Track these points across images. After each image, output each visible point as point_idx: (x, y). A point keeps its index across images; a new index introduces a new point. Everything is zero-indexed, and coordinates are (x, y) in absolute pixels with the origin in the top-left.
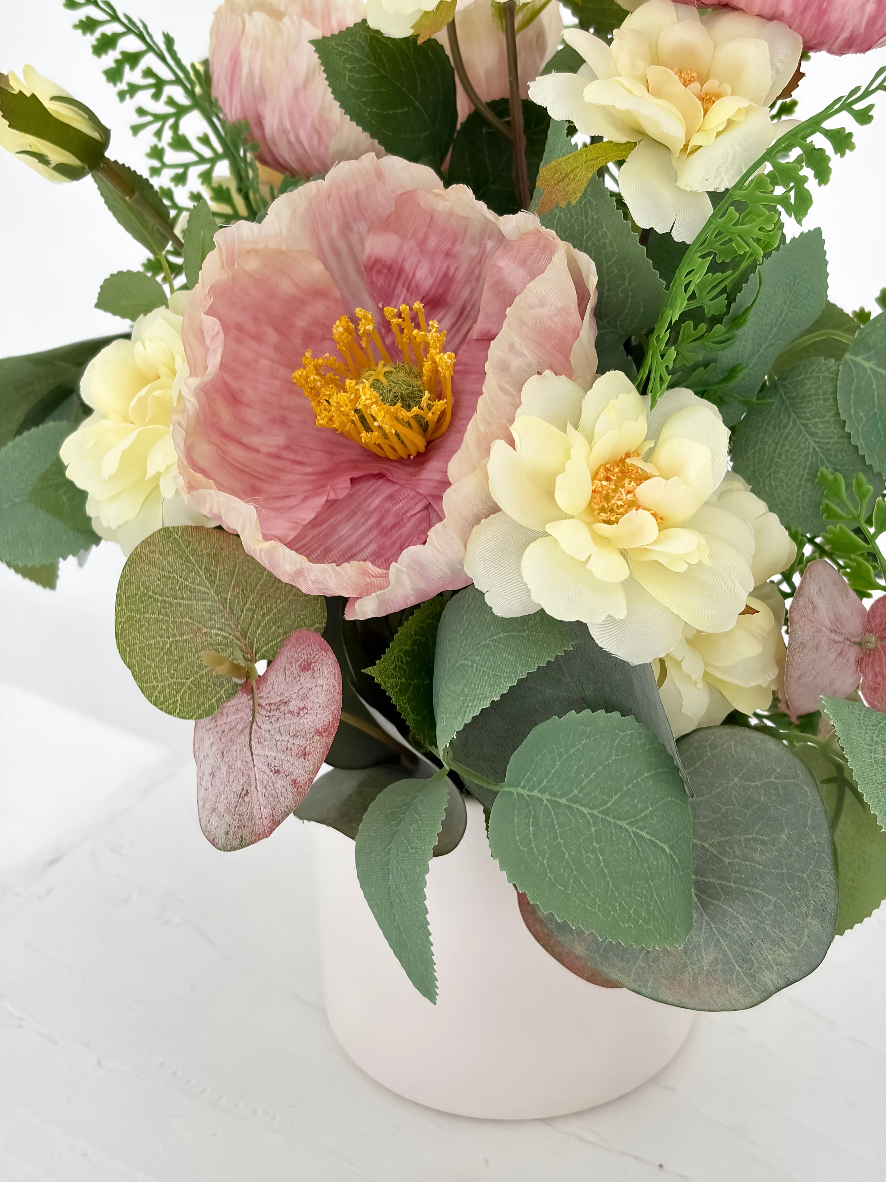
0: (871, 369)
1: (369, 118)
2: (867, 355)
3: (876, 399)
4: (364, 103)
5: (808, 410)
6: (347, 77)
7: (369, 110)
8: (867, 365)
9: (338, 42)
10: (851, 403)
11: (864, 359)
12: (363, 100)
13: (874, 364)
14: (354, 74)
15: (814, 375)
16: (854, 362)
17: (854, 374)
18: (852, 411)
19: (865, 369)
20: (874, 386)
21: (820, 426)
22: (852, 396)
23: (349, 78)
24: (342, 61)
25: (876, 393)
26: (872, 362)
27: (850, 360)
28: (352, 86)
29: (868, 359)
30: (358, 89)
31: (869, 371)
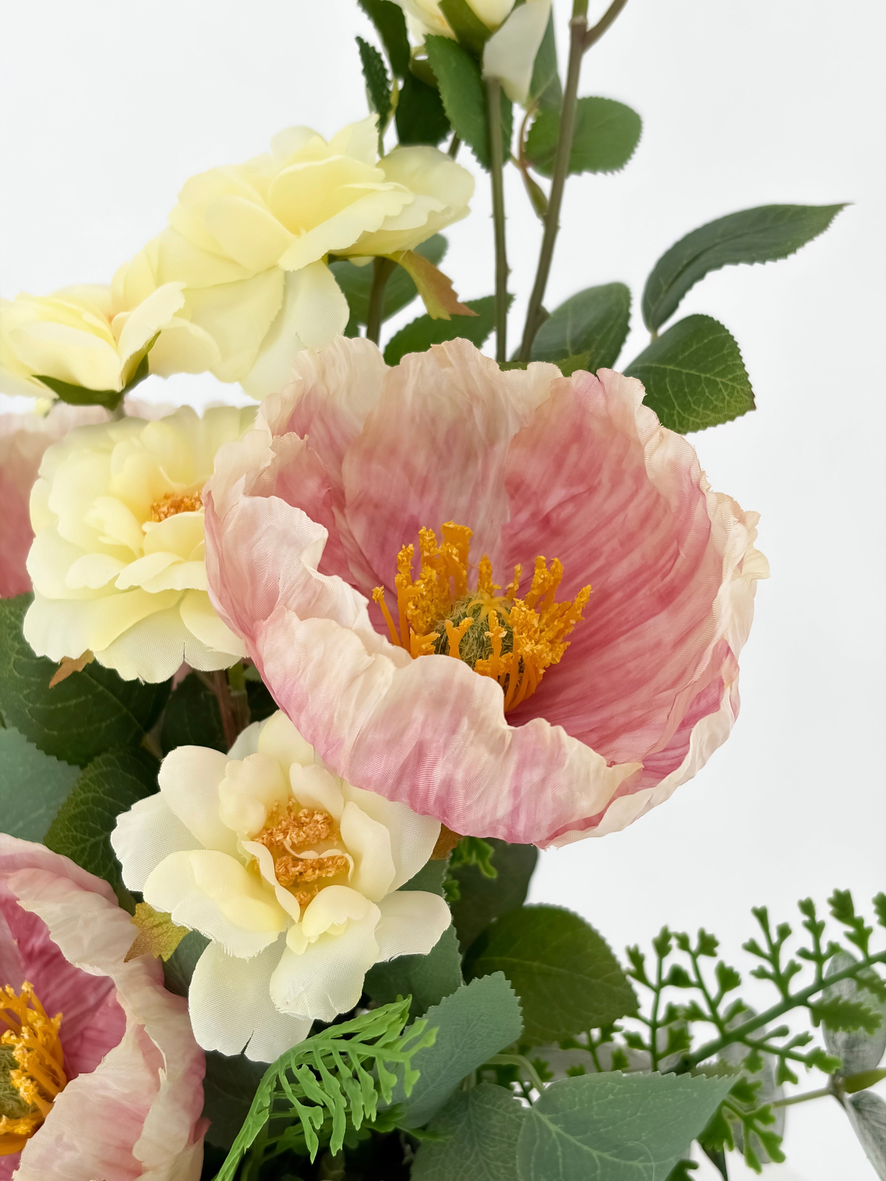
0: (558, 1134)
1: (30, 717)
2: (554, 1115)
3: (561, 1167)
4: (26, 697)
5: (491, 1149)
6: (13, 659)
7: (30, 705)
8: (554, 1128)
9: (13, 609)
10: (532, 1165)
11: (551, 1119)
12: (25, 692)
13: (560, 1128)
14: (21, 657)
15: (501, 1111)
16: (539, 1121)
17: (538, 1134)
18: (532, 1174)
19: (549, 1132)
20: (559, 1153)
21: (503, 1171)
22: (533, 1158)
23: (15, 661)
24: (11, 636)
25: (561, 1160)
26: (560, 1125)
27: (536, 1116)
28: (16, 674)
29: (555, 1121)
30: (22, 677)
31: (554, 1135)
